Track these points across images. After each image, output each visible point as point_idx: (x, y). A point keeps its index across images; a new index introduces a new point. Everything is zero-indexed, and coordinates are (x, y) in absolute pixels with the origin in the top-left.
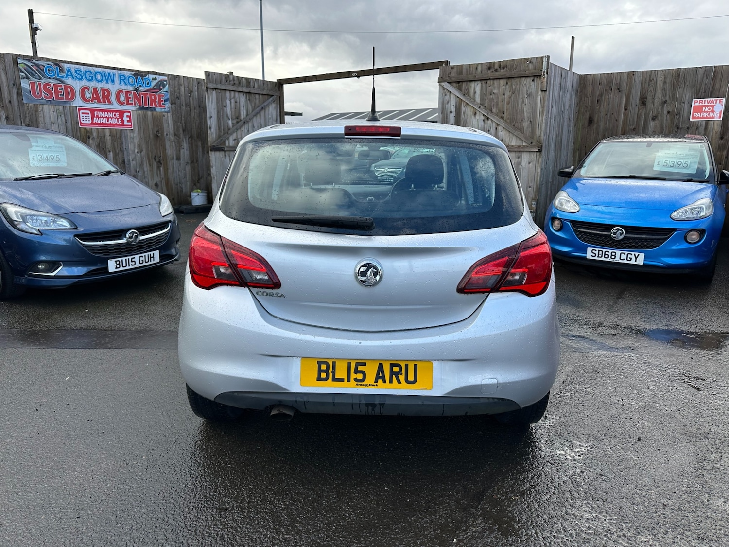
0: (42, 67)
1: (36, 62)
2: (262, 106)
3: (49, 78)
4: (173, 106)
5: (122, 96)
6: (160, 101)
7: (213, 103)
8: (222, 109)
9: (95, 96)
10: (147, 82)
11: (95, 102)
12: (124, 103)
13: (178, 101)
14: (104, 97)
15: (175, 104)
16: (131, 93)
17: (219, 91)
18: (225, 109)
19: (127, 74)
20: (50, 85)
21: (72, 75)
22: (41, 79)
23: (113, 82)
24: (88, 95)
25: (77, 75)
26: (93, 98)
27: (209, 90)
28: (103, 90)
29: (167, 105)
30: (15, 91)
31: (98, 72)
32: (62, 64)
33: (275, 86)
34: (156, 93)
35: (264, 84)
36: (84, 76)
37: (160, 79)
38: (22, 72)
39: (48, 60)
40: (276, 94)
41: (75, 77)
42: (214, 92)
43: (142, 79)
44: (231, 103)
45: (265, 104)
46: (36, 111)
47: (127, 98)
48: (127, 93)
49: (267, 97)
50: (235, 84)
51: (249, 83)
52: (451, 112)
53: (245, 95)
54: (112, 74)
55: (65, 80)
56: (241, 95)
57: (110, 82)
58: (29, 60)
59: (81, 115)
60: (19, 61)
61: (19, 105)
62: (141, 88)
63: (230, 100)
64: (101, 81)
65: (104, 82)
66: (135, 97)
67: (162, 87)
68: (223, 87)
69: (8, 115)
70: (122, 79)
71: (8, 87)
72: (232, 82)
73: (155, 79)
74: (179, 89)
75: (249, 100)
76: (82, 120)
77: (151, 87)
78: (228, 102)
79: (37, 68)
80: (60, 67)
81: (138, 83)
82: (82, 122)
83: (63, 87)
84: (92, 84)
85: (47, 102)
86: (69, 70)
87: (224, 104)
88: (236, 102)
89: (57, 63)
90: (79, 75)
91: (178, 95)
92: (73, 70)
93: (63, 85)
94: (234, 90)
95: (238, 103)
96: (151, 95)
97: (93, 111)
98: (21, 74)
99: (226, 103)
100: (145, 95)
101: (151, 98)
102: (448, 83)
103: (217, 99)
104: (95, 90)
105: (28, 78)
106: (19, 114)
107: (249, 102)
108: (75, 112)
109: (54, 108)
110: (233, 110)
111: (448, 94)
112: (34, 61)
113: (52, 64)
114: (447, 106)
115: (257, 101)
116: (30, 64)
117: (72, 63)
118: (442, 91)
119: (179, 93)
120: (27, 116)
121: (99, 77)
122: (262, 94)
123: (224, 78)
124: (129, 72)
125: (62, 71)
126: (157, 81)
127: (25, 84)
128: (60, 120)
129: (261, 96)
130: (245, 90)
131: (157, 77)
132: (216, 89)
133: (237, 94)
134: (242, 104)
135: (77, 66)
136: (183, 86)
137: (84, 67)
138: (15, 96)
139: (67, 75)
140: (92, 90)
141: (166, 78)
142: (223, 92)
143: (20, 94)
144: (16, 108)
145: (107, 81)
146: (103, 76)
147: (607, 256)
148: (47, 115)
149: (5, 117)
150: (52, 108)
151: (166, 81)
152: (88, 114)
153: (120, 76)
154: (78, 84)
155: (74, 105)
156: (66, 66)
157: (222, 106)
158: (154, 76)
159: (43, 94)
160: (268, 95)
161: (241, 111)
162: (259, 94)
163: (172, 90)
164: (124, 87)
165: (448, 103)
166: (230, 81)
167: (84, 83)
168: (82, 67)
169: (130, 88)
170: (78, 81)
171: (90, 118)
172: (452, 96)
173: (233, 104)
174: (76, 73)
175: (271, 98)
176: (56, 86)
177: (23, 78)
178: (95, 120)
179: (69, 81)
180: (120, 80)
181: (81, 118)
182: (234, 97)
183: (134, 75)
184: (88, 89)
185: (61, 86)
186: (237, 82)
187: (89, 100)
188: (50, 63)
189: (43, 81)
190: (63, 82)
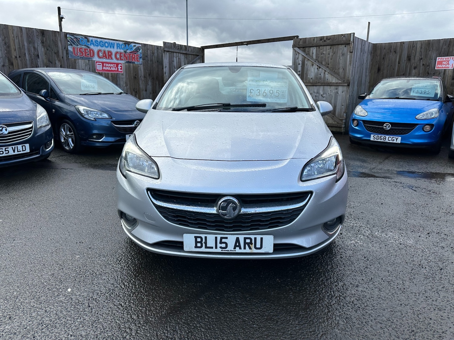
0: (78, 39)
1: (76, 36)
2: (193, 61)
3: (82, 45)
4: (144, 61)
5: (118, 55)
6: (137, 58)
7: (167, 60)
8: (172, 63)
9: (104, 55)
10: (131, 48)
11: (104, 58)
12: (119, 59)
13: (146, 58)
14: (109, 55)
15: (145, 60)
16: (122, 53)
17: (170, 53)
18: (173, 62)
19: (121, 43)
20: (82, 49)
21: (93, 44)
22: (78, 45)
23: (113, 47)
24: (101, 55)
25: (96, 44)
26: (103, 56)
27: (165, 52)
28: (109, 52)
29: (141, 61)
30: (65, 52)
31: (106, 42)
32: (88, 38)
33: (200, 50)
34: (135, 53)
35: (194, 49)
36: (99, 44)
37: (137, 46)
38: (69, 42)
39: (81, 35)
40: (200, 55)
41: (94, 45)
42: (168, 53)
43: (128, 46)
44: (176, 59)
45: (195, 60)
46: (75, 63)
47: (121, 56)
48: (121, 53)
49: (195, 56)
50: (179, 49)
51: (186, 48)
52: (299, 64)
53: (184, 55)
54: (113, 43)
55: (90, 46)
56: (182, 55)
57: (112, 47)
58: (72, 36)
59: (97, 65)
60: (68, 36)
61: (67, 60)
62: (128, 51)
63: (176, 57)
64: (107, 47)
65: (109, 47)
66: (125, 56)
67: (138, 51)
68: (172, 51)
69: (61, 65)
70: (118, 46)
71: (62, 49)
72: (177, 48)
73: (135, 46)
74: (147, 52)
75: (186, 58)
76: (97, 68)
77: (133, 50)
78: (175, 59)
79: (76, 40)
80: (87, 39)
81: (126, 48)
82: (98, 69)
83: (89, 50)
84: (103, 49)
85: (81, 58)
86: (92, 41)
87: (173, 60)
88: (179, 59)
89: (86, 37)
90: (97, 44)
91: (147, 55)
92: (94, 41)
93: (89, 49)
94: (178, 52)
95: (180, 59)
96: (133, 55)
97: (103, 63)
98: (68, 43)
99: (174, 59)
100: (130, 55)
101: (133, 56)
102: (298, 48)
103: (169, 57)
104: (105, 52)
105: (71, 45)
106: (67, 64)
107: (186, 59)
108: (94, 65)
109: (84, 61)
110: (177, 63)
111: (298, 54)
112: (75, 36)
113: (84, 37)
114: (297, 61)
115: (190, 59)
116: (73, 37)
117: (94, 37)
118: (294, 53)
119: (147, 54)
120: (71, 65)
121: (107, 45)
122: (193, 55)
123: (173, 45)
124: (122, 42)
125: (88, 41)
126: (136, 47)
127: (70, 48)
128: (86, 68)
129: (192, 56)
130: (184, 52)
131: (136, 45)
132: (169, 51)
133: (180, 54)
134: (182, 60)
135: (96, 39)
136: (149, 50)
138: (65, 54)
139: (91, 44)
140: (103, 52)
141: (141, 45)
142: (172, 53)
143: (67, 54)
144: (65, 61)
145: (111, 47)
146: (109, 44)
147: (381, 139)
148: (80, 65)
149: (60, 66)
150: (83, 61)
151: (140, 47)
152: (101, 64)
153: (117, 44)
154: (96, 49)
155: (94, 60)
156: (90, 38)
157: (172, 61)
158: (134, 44)
159: (79, 53)
160: (196, 55)
161: (182, 64)
162: (191, 55)
163: (143, 52)
164: (119, 50)
165: (297, 59)
166: (176, 47)
167: (99, 48)
168: (99, 40)
169: (122, 51)
170: (96, 47)
171: (102, 67)
172: (300, 55)
173: (177, 60)
175: (198, 57)
176: (85, 49)
177: (69, 45)
178: (104, 68)
179: (92, 47)
180: (117, 46)
181: (97, 67)
182: (178, 56)
183: (124, 44)
184: (101, 51)
185: (88, 49)
186: (180, 48)
187: (101, 57)
188: (82, 37)
189: (79, 47)
190: (89, 47)
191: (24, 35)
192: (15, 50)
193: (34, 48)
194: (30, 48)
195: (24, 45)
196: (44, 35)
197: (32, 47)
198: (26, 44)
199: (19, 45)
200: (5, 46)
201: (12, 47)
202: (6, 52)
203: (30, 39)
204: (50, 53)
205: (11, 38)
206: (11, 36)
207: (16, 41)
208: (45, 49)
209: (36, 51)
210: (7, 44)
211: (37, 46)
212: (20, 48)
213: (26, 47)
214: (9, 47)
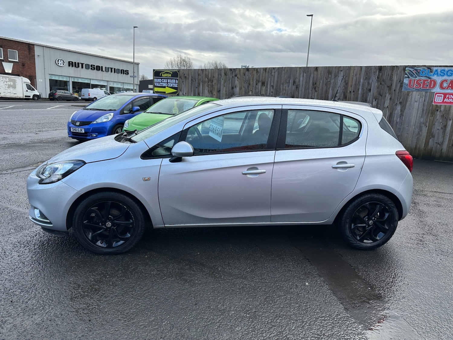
0: (419, 71)
1: (417, 68)
3: (422, 76)
9: (450, 85)
11: (449, 89)
20: (421, 80)
21: (437, 74)
22: (416, 77)
24: (445, 85)
25: (441, 74)
26: (449, 87)
30: (399, 85)
32: (432, 68)
36: (446, 74)
38: (406, 74)
39: (425, 66)
41: (439, 75)
46: (408, 95)
55: (432, 77)
58: (412, 68)
59: (436, 97)
60: (407, 69)
61: (399, 92)
69: (391, 97)
71: (396, 83)
76: (436, 99)
79: (416, 71)
82: (436, 101)
83: (429, 81)
84: (451, 78)
85: (416, 90)
86: (436, 71)
89: (429, 67)
90: (443, 73)
92: (439, 71)
93: (429, 80)
97: (445, 95)
98: (405, 75)
104: (452, 81)
105: (408, 77)
106: (397, 97)
108: (433, 96)
109: (419, 93)
112: (415, 68)
113: (426, 68)
116: (412, 70)
117: (440, 66)
120: (402, 97)
125: (431, 72)
127: (405, 81)
128: (421, 100)
135: (443, 68)
137: (448, 68)
138: (398, 87)
139: (434, 74)
140: (449, 81)
143: (401, 86)
144: (397, 94)
148: (414, 97)
149: (389, 98)
150: (418, 93)
152: (442, 96)
154: (440, 79)
155: (433, 91)
156: (435, 68)
159: (415, 85)
167: (445, 77)
168: (446, 69)
170: (440, 77)
171: (442, 99)
174: (441, 72)
176: (424, 81)
177: (406, 78)
178: (446, 100)
179: (435, 77)
181: (436, 98)
184: (447, 81)
187: (445, 88)
188: (424, 68)
189: (417, 78)
190: (430, 78)
191: (362, 73)
192: (351, 86)
193: (368, 83)
194: (365, 83)
195: (360, 81)
196: (381, 71)
197: (366, 83)
198: (362, 80)
199: (356, 82)
200: (344, 84)
201: (350, 84)
202: (344, 88)
203: (367, 76)
204: (383, 87)
205: (351, 76)
206: (352, 74)
207: (355, 78)
208: (378, 83)
209: (369, 86)
210: (346, 82)
211: (371, 82)
212: (356, 84)
213: (361, 83)
214: (347, 84)
